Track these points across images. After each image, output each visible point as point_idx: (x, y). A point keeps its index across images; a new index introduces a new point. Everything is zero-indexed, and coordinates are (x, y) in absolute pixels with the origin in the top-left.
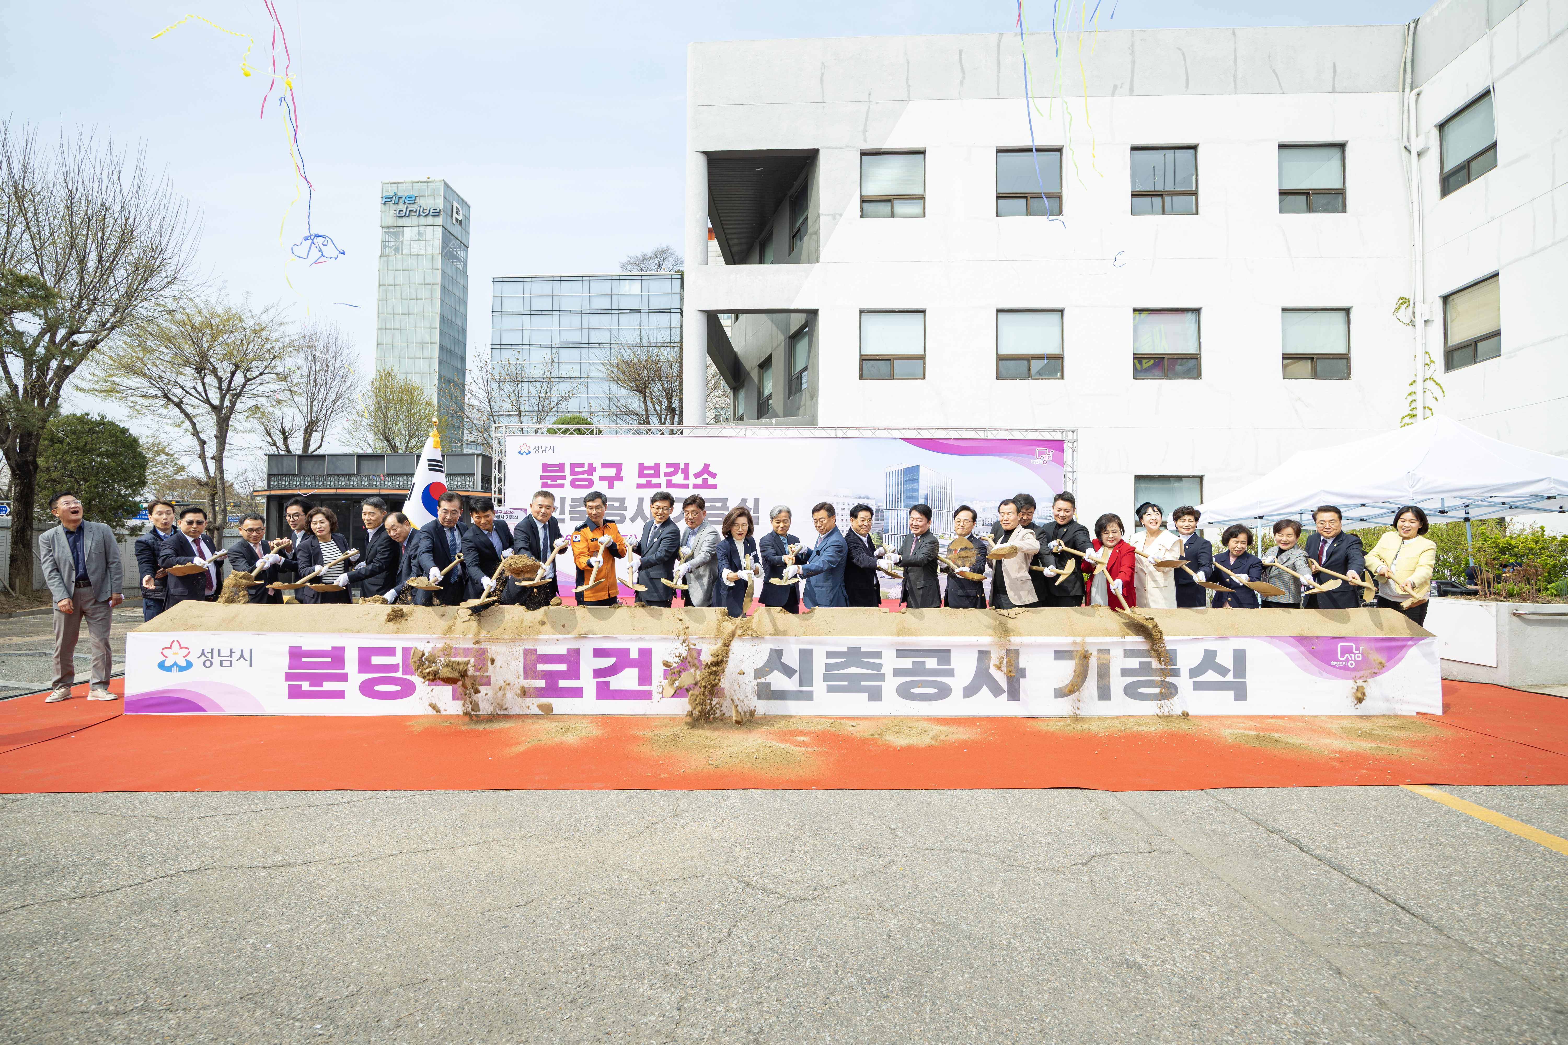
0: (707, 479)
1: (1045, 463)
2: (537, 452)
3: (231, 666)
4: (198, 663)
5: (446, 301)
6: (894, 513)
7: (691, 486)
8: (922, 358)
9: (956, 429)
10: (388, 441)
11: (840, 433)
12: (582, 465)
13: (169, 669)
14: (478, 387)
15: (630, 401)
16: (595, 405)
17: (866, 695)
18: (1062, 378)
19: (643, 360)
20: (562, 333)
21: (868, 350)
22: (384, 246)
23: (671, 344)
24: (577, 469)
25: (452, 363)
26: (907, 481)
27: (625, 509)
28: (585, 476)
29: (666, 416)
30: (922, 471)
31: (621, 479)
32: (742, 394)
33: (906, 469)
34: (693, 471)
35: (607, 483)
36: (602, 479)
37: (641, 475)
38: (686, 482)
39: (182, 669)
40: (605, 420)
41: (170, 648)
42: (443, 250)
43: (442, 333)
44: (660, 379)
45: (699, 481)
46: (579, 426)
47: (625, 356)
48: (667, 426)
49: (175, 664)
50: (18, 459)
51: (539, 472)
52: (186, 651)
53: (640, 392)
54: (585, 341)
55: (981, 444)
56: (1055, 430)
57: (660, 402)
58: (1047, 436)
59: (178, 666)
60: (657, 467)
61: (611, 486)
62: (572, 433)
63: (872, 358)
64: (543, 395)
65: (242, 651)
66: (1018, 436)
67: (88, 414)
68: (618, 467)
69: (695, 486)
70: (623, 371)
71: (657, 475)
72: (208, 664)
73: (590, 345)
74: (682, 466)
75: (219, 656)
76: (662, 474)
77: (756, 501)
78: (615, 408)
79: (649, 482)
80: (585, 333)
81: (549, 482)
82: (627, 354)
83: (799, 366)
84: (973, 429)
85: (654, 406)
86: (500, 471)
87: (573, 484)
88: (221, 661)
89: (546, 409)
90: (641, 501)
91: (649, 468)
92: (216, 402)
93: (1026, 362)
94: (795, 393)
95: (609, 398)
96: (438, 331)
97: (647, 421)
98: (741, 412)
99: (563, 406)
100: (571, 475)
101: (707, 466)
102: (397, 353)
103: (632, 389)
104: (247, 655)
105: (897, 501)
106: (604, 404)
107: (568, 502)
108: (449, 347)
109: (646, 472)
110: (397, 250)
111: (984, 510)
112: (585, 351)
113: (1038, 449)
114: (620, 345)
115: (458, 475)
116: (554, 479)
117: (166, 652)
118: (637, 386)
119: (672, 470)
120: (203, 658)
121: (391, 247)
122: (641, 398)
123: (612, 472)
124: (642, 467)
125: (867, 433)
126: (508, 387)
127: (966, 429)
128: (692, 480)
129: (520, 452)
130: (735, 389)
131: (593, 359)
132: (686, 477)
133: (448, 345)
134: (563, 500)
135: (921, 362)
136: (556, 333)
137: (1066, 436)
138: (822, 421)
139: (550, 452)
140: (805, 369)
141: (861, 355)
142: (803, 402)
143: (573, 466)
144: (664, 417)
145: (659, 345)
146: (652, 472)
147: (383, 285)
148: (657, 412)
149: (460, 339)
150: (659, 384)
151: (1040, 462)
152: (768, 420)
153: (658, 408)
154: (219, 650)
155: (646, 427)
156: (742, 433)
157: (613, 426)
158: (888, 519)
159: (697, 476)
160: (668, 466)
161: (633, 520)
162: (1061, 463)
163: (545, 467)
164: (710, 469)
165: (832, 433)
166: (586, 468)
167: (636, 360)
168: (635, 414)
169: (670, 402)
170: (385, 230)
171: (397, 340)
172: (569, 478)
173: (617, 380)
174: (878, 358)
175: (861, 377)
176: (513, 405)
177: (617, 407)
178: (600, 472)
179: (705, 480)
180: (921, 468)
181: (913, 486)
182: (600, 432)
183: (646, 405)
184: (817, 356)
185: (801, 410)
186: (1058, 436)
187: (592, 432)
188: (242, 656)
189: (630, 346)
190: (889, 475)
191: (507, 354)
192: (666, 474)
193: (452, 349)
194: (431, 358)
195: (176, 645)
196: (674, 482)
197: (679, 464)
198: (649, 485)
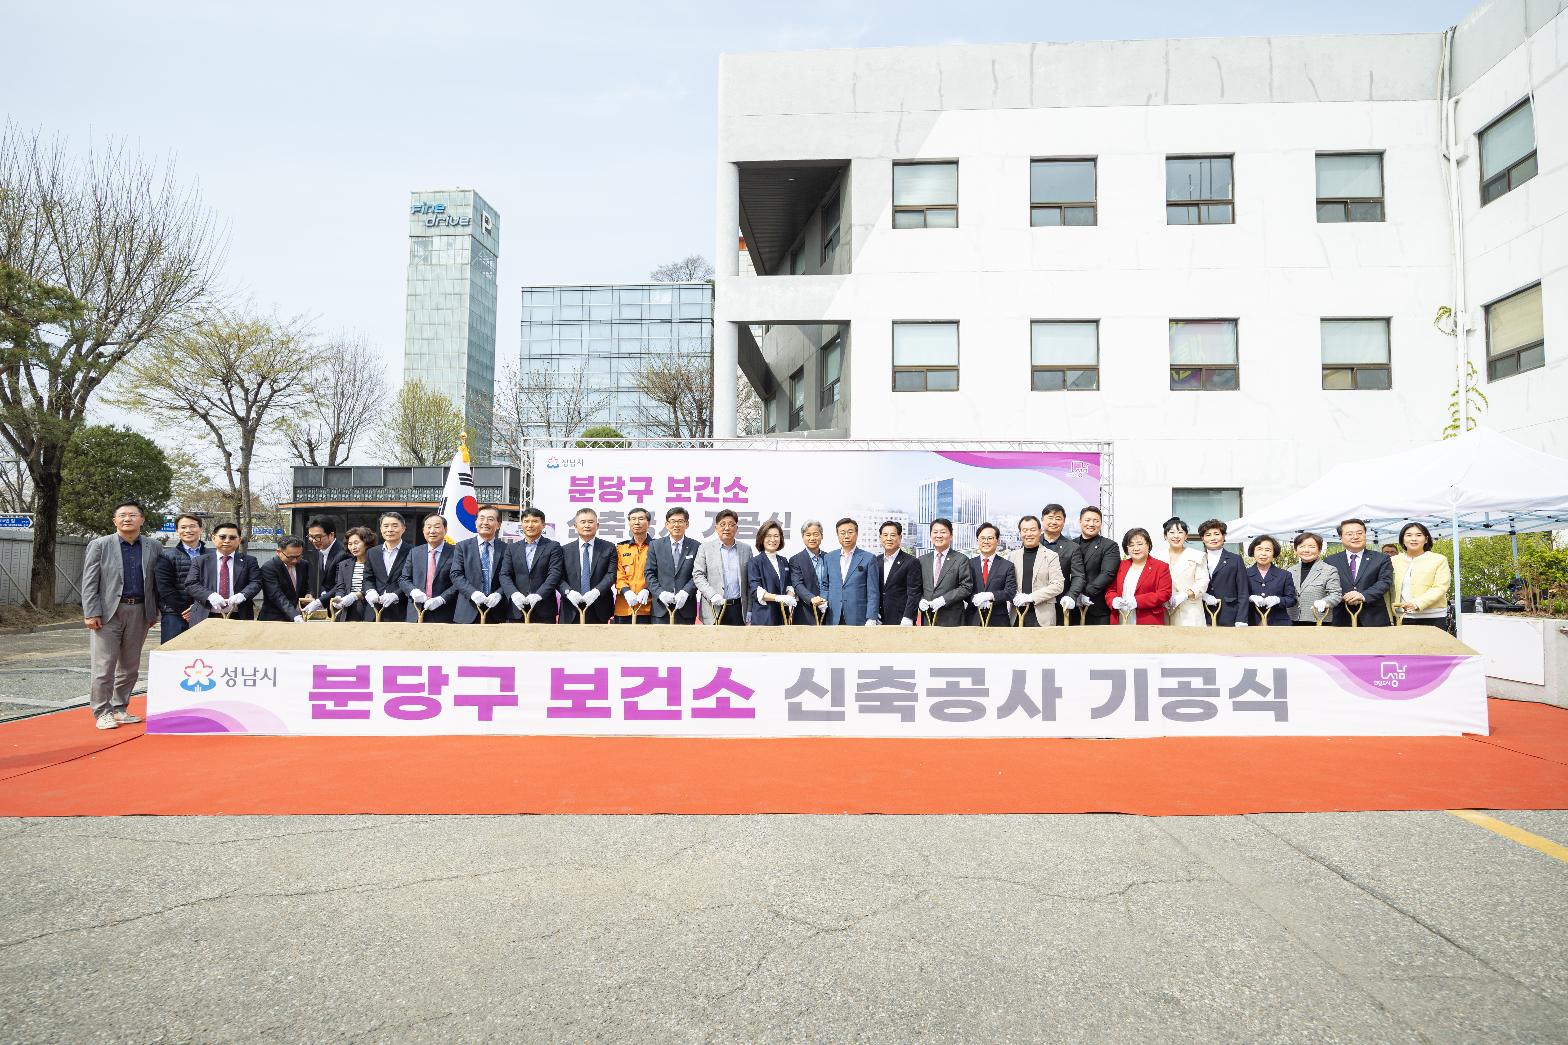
0: (738, 493)
1: (1080, 476)
2: (566, 465)
3: (254, 685)
4: (221, 682)
5: (475, 311)
7: (721, 500)
8: (955, 369)
9: (990, 442)
10: (415, 453)
11: (872, 446)
12: (611, 479)
13: (191, 688)
14: (506, 398)
15: (660, 412)
16: (625, 416)
17: (899, 715)
18: (1098, 389)
19: (673, 371)
20: (592, 343)
21: (901, 362)
22: (413, 255)
23: (701, 355)
24: (606, 483)
25: (481, 373)
26: (940, 495)
28: (614, 490)
29: (697, 428)
30: (956, 484)
31: (650, 493)
32: (773, 406)
33: (939, 482)
34: (723, 484)
35: (636, 497)
36: (631, 492)
37: (671, 489)
38: (716, 496)
39: (205, 688)
40: (635, 432)
41: (193, 667)
42: (472, 260)
43: (471, 343)
44: (691, 390)
45: (730, 495)
46: (608, 439)
47: (655, 367)
48: (698, 440)
49: (198, 683)
50: (42, 472)
51: (568, 486)
52: (210, 670)
53: (670, 403)
54: (615, 351)
55: (1016, 457)
56: (1090, 443)
57: (691, 413)
58: (1083, 449)
59: (201, 685)
60: (687, 480)
61: (640, 500)
62: (601, 446)
63: (905, 369)
64: (572, 406)
65: (266, 670)
66: (1053, 448)
67: (113, 426)
68: (648, 481)
69: (726, 500)
70: (653, 382)
71: (687, 489)
72: (231, 683)
73: (620, 356)
74: (712, 480)
75: (243, 675)
76: (692, 488)
77: (788, 515)
78: (645, 420)
79: (679, 496)
80: (615, 343)
81: (578, 495)
82: (657, 365)
83: (831, 378)
84: (1008, 442)
85: (684, 418)
86: (528, 485)
87: (602, 498)
88: (245, 680)
89: (575, 420)
91: (679, 482)
92: (242, 413)
93: (1061, 373)
94: (827, 405)
95: (639, 409)
96: (466, 342)
97: (677, 434)
98: (772, 424)
99: (593, 417)
100: (600, 489)
101: (737, 480)
102: (425, 364)
103: (662, 400)
104: (271, 674)
106: (634, 415)
108: (477, 357)
109: (676, 486)
110: (426, 259)
112: (614, 361)
113: (1074, 462)
114: (650, 355)
115: (485, 487)
117: (189, 671)
118: (667, 398)
119: (702, 483)
120: (227, 677)
121: (420, 257)
122: (672, 410)
123: (641, 486)
124: (672, 481)
125: (900, 446)
126: (537, 398)
127: (1001, 442)
128: (723, 494)
129: (548, 466)
130: (767, 401)
131: (623, 369)
132: (717, 491)
133: (477, 355)
135: (955, 373)
136: (585, 343)
137: (1102, 449)
138: (854, 433)
139: (578, 466)
140: (837, 380)
141: (894, 366)
142: (835, 414)
143: (602, 480)
144: (694, 428)
145: (689, 356)
146: (682, 486)
147: (412, 295)
148: (687, 423)
149: (489, 349)
150: (689, 396)
151: (1076, 475)
152: (800, 432)
153: (688, 419)
154: (243, 669)
155: (677, 440)
156: (773, 446)
157: (643, 438)
158: (921, 533)
159: (727, 489)
160: (699, 479)
162: (1098, 476)
163: (574, 480)
164: (742, 483)
165: (864, 446)
166: (615, 482)
167: (666, 371)
168: (665, 425)
169: (700, 413)
170: (414, 239)
171: (425, 350)
172: (598, 492)
173: (646, 391)
174: (911, 369)
175: (894, 389)
176: (542, 416)
177: (647, 418)
178: (629, 486)
179: (736, 494)
180: (954, 481)
181: (946, 500)
182: (630, 444)
183: (676, 417)
184: (849, 367)
185: (834, 422)
186: (1094, 449)
187: (621, 446)
188: (266, 675)
189: (659, 356)
190: (924, 488)
191: (537, 365)
192: (696, 488)
193: (481, 359)
194: (459, 368)
195: (199, 663)
196: (704, 496)
197: (709, 478)
198: (679, 499)
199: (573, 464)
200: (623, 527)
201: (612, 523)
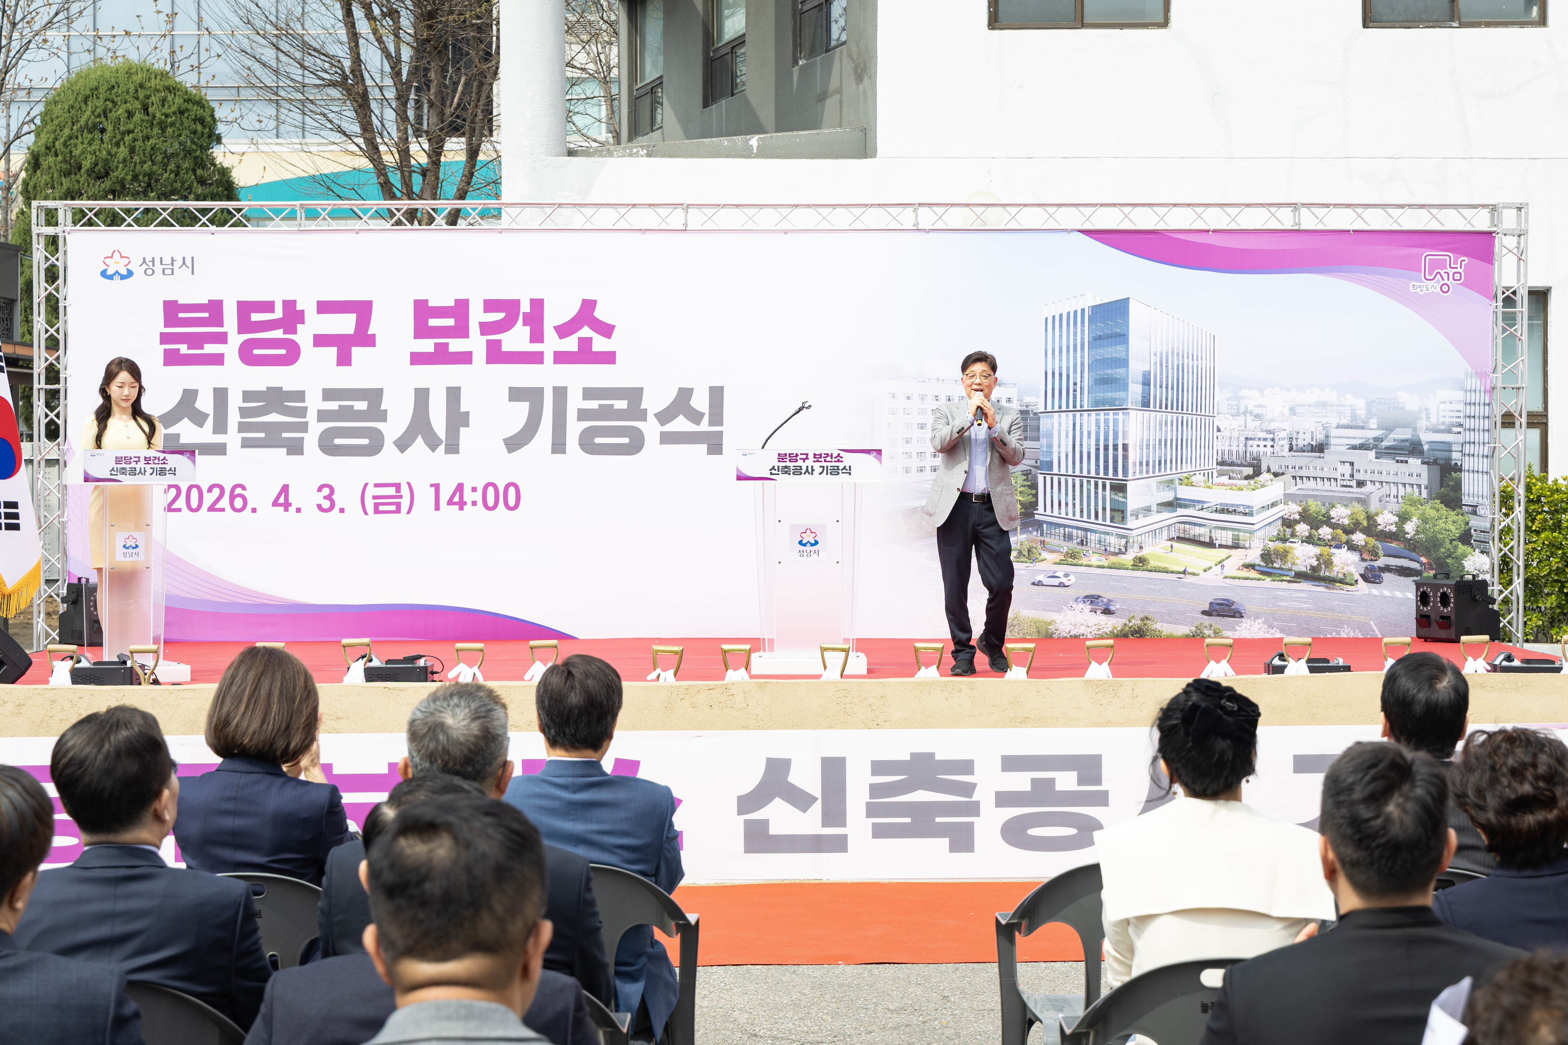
0: (590, 340)
1: (1445, 289)
2: (149, 272)
6: (1066, 420)
7: (549, 358)
9: (1222, 206)
11: (926, 218)
12: (268, 307)
18: (1543, 21)
24: (255, 317)
26: (1097, 340)
27: (382, 416)
28: (278, 334)
30: (1137, 313)
31: (370, 341)
33: (1096, 310)
34: (553, 317)
35: (332, 352)
36: (320, 340)
37: (421, 331)
38: (536, 347)
45: (571, 344)
51: (159, 326)
55: (1285, 244)
56: (1472, 207)
58: (1453, 222)
60: (461, 309)
61: (344, 360)
66: (1377, 221)
68: (363, 310)
69: (561, 358)
71: (461, 331)
74: (525, 307)
76: (474, 328)
77: (717, 394)
79: (441, 348)
81: (183, 349)
84: (1266, 206)
86: (51, 322)
87: (247, 355)
90: (422, 396)
91: (441, 312)
94: (811, 50)
100: (241, 331)
101: (588, 306)
105: (1072, 391)
107: (235, 402)
109: (433, 322)
111: (1292, 411)
113: (1429, 255)
116: (196, 341)
119: (499, 315)
123: (345, 324)
124: (422, 310)
128: (552, 343)
129: (104, 274)
132: (537, 336)
134: (221, 395)
137: (1502, 221)
139: (182, 273)
142: (833, 82)
143: (245, 308)
146: (450, 322)
151: (1434, 287)
158: (1050, 436)
159: (563, 331)
160: (490, 305)
161: (403, 444)
162: (1488, 290)
163: (172, 310)
164: (599, 314)
165: (907, 218)
166: (278, 313)
172: (236, 339)
175: (995, 18)
178: (316, 323)
179: (586, 343)
180: (1132, 305)
181: (1112, 351)
186: (1481, 222)
190: (1054, 323)
192: (485, 329)
196: (505, 348)
197: (517, 302)
198: (441, 356)
199: (169, 269)
200: (304, 427)
201: (274, 417)
